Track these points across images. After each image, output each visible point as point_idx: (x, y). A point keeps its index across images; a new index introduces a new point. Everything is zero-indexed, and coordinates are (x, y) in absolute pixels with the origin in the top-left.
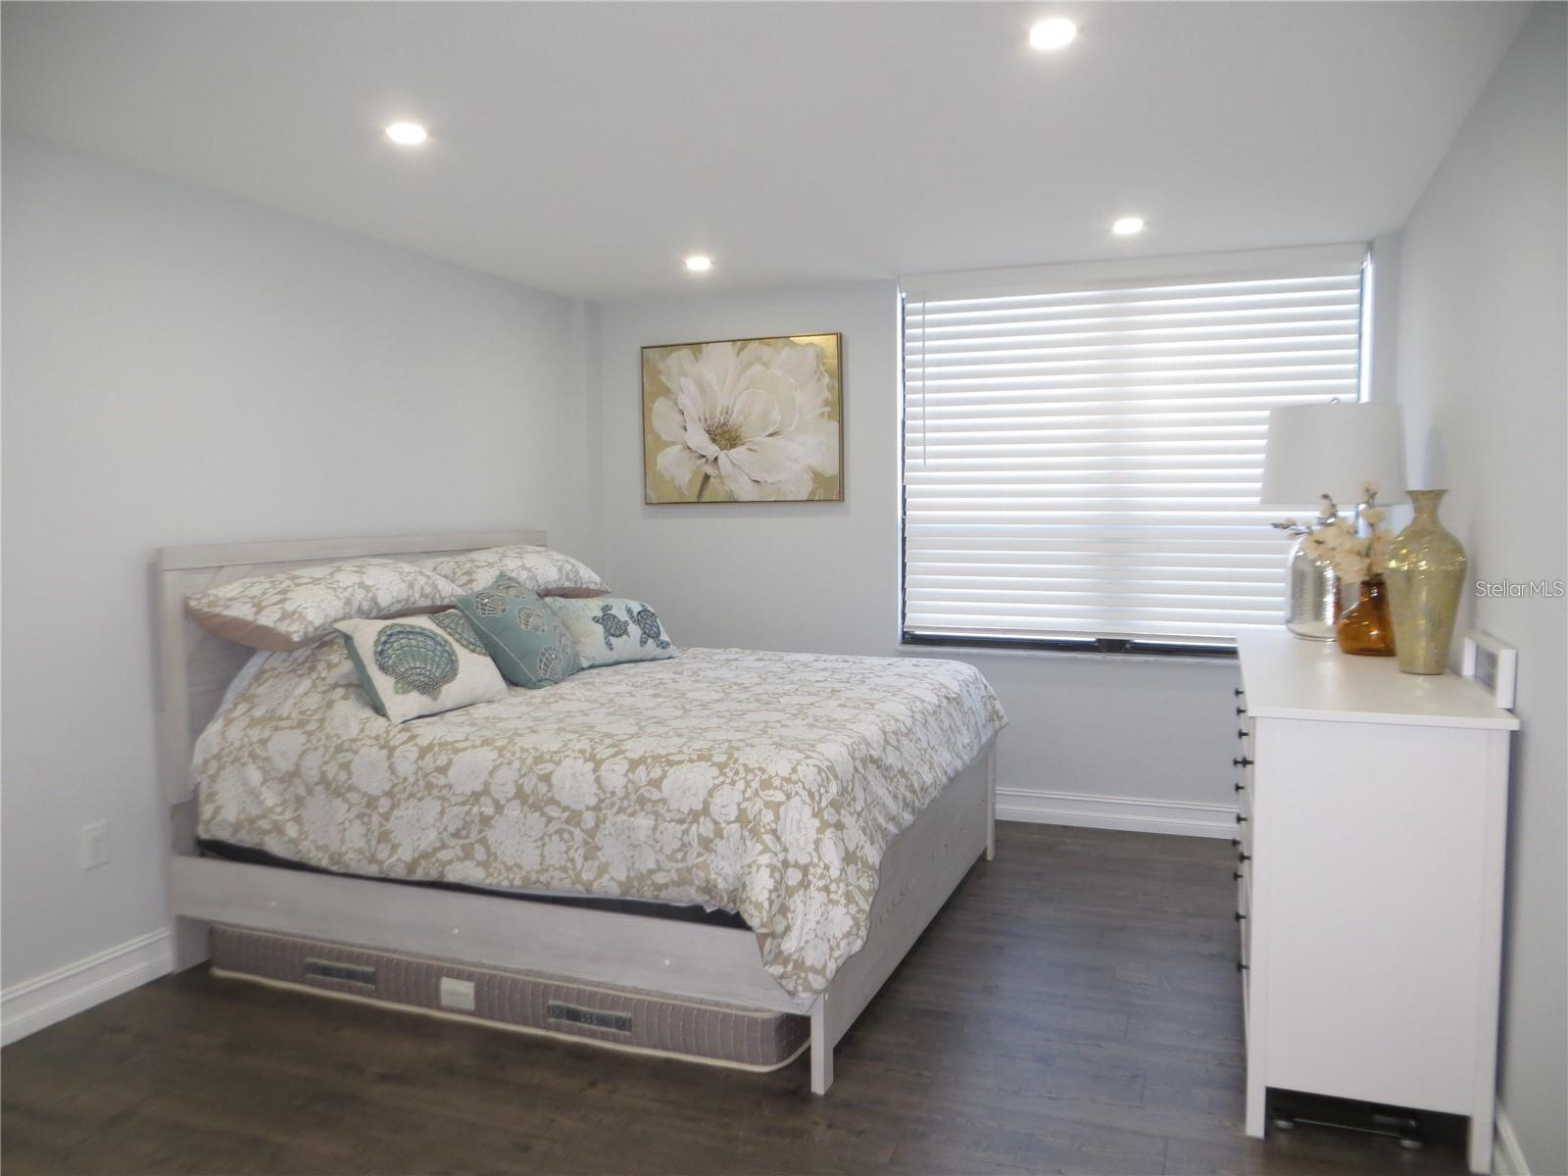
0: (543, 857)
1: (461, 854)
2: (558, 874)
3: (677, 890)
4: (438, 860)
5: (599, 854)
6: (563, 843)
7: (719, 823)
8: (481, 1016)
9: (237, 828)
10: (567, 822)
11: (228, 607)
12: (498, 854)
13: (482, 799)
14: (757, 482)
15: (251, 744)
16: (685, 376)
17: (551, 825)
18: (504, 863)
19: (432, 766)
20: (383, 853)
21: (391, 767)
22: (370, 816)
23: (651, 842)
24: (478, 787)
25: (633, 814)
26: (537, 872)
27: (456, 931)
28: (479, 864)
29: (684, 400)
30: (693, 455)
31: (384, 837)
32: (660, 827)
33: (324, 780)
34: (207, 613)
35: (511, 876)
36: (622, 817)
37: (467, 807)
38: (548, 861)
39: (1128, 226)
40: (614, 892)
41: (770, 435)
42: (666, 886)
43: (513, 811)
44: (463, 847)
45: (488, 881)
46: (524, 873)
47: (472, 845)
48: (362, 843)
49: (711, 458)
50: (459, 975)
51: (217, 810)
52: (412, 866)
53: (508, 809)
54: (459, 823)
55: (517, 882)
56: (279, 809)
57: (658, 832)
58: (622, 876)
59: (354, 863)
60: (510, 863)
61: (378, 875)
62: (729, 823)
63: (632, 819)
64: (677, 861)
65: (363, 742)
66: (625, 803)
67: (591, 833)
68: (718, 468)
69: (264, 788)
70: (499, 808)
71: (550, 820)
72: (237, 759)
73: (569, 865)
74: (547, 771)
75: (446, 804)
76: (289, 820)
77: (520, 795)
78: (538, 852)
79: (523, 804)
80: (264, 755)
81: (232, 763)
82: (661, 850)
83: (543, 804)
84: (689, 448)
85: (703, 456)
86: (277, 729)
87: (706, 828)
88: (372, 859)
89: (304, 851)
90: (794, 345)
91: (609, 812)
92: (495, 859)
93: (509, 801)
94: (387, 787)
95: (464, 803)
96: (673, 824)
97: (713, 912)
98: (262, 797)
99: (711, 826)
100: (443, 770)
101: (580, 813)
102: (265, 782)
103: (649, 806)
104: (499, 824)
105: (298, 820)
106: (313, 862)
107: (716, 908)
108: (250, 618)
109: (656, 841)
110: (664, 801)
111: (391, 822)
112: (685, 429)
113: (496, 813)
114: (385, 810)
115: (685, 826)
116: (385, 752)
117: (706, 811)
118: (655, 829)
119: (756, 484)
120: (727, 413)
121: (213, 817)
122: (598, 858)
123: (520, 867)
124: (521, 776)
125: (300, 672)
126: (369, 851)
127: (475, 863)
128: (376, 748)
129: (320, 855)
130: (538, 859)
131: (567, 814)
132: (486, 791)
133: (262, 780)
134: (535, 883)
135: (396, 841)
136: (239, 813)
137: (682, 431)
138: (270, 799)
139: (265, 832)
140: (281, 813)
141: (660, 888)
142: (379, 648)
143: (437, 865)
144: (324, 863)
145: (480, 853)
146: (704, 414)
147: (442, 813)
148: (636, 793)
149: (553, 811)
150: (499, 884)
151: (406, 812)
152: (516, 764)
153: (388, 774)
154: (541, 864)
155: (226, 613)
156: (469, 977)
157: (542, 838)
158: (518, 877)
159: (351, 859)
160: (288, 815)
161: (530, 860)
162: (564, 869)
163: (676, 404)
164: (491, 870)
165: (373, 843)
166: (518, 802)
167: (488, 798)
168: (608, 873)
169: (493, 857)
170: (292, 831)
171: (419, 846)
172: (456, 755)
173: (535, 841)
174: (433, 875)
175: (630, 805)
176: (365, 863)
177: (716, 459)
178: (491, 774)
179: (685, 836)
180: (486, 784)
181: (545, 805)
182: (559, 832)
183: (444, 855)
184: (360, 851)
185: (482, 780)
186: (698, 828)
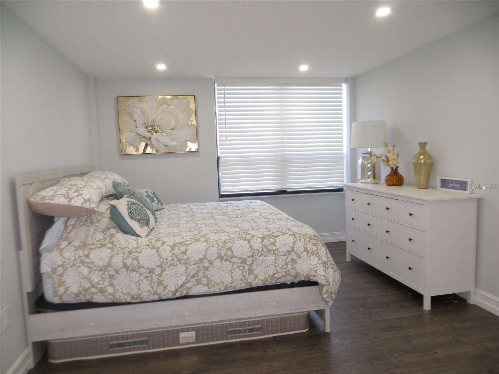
0: (232, 277)
1: (195, 283)
2: (240, 282)
3: (284, 278)
4: (186, 287)
5: (254, 272)
6: (240, 271)
7: (297, 253)
8: (197, 343)
9: (77, 295)
10: (242, 263)
11: (52, 200)
12: (212, 280)
13: (203, 261)
14: (167, 146)
15: (80, 257)
16: (136, 108)
17: (234, 265)
18: (215, 283)
19: (179, 252)
20: (160, 290)
21: (159, 255)
22: (151, 277)
23: (274, 264)
24: (201, 256)
25: (266, 256)
26: (230, 283)
27: (187, 314)
28: (204, 285)
29: (135, 116)
30: (141, 137)
31: (160, 283)
32: (277, 258)
33: (125, 266)
34: (41, 203)
35: (220, 287)
36: (262, 258)
37: (198, 265)
38: (235, 278)
39: (304, 68)
40: (260, 284)
41: (171, 129)
42: (280, 278)
43: (218, 263)
44: (196, 280)
45: (210, 290)
46: (225, 285)
47: (200, 279)
48: (149, 288)
49: (148, 138)
50: (188, 330)
51: (67, 289)
52: (174, 293)
53: (215, 263)
54: (195, 272)
55: (222, 288)
56: (101, 282)
57: (277, 260)
58: (262, 278)
59: (145, 296)
60: (218, 282)
61: (158, 299)
62: (301, 253)
63: (266, 257)
64: (284, 269)
65: (141, 248)
66: (263, 253)
67: (251, 265)
68: (151, 141)
69: (91, 275)
70: (211, 263)
71: (234, 263)
72: (73, 265)
73: (243, 278)
74: (230, 246)
75: (187, 266)
76: (107, 286)
77: (220, 257)
78: (230, 276)
79: (221, 260)
80: (88, 261)
81: (71, 267)
82: (278, 266)
83: (230, 258)
84: (139, 134)
85: (145, 137)
86: (91, 249)
87: (294, 256)
88: (155, 293)
89: (118, 297)
90: (179, 98)
91: (257, 257)
92: (211, 282)
93: (215, 260)
94: (159, 263)
95: (196, 264)
96: (282, 256)
97: (290, 284)
98: (92, 279)
99: (295, 255)
100: (184, 253)
101: (246, 259)
102: (90, 272)
103: (272, 252)
104: (212, 269)
105: (112, 285)
106: (123, 301)
107: (290, 282)
108: (67, 203)
109: (276, 263)
110: (277, 249)
111: (162, 277)
112: (137, 127)
113: (210, 265)
114: (159, 273)
115: (286, 256)
116: (155, 250)
117: (293, 250)
118: (275, 259)
119: (166, 147)
120: (154, 121)
121: (65, 292)
122: (254, 274)
123: (223, 283)
124: (219, 250)
125: (87, 225)
126: (153, 290)
127: (203, 285)
128: (150, 249)
129: (126, 297)
130: (230, 278)
131: (240, 260)
132: (205, 257)
133: (89, 272)
134: (230, 287)
135: (165, 284)
136: (79, 288)
137: (135, 128)
138: (96, 278)
139: (94, 294)
140: (103, 284)
141: (278, 279)
142: (129, 211)
143: (186, 290)
144: (129, 300)
145: (204, 281)
146: (144, 122)
147: (187, 269)
148: (266, 248)
149: (234, 260)
150: (214, 291)
151: (169, 271)
152: (216, 246)
153: (158, 258)
154: (232, 280)
155: (52, 202)
156: (192, 330)
157: (231, 271)
158: (222, 286)
159: (144, 296)
160: (106, 284)
161: (227, 280)
162: (242, 280)
163: (132, 118)
164: (210, 286)
165: (155, 287)
166: (219, 259)
167: (206, 260)
168: (258, 278)
169: (210, 281)
170: (110, 290)
171: (177, 284)
172: (188, 246)
173: (228, 272)
174: (184, 293)
175: (264, 253)
176: (152, 295)
177: (150, 138)
178: (206, 251)
179: (287, 260)
180: (205, 255)
181: (231, 259)
182: (238, 267)
183: (189, 285)
184: (149, 291)
185: (203, 254)
186: (291, 256)
